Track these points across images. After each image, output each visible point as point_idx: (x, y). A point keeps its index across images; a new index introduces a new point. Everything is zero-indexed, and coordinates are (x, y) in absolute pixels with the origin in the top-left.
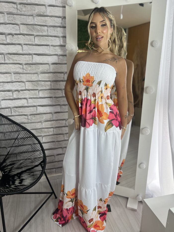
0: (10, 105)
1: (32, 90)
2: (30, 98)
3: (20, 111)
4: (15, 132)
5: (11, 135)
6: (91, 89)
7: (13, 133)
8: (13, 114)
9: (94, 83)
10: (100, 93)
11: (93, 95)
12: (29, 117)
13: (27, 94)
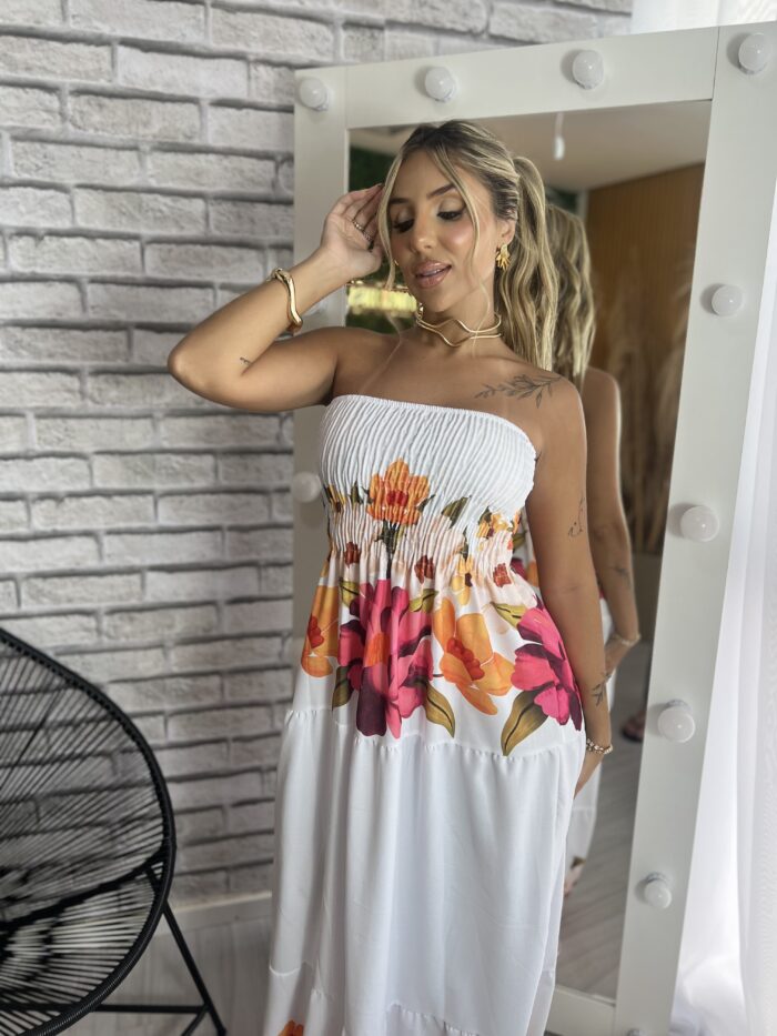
0: (13, 563)
1: (122, 493)
2: (110, 532)
3: (61, 592)
4: (32, 696)
5: (11, 706)
6: (412, 536)
7: (23, 698)
8: (25, 608)
9: (426, 508)
10: (457, 557)
11: (419, 566)
12: (106, 622)
13: (100, 511)
